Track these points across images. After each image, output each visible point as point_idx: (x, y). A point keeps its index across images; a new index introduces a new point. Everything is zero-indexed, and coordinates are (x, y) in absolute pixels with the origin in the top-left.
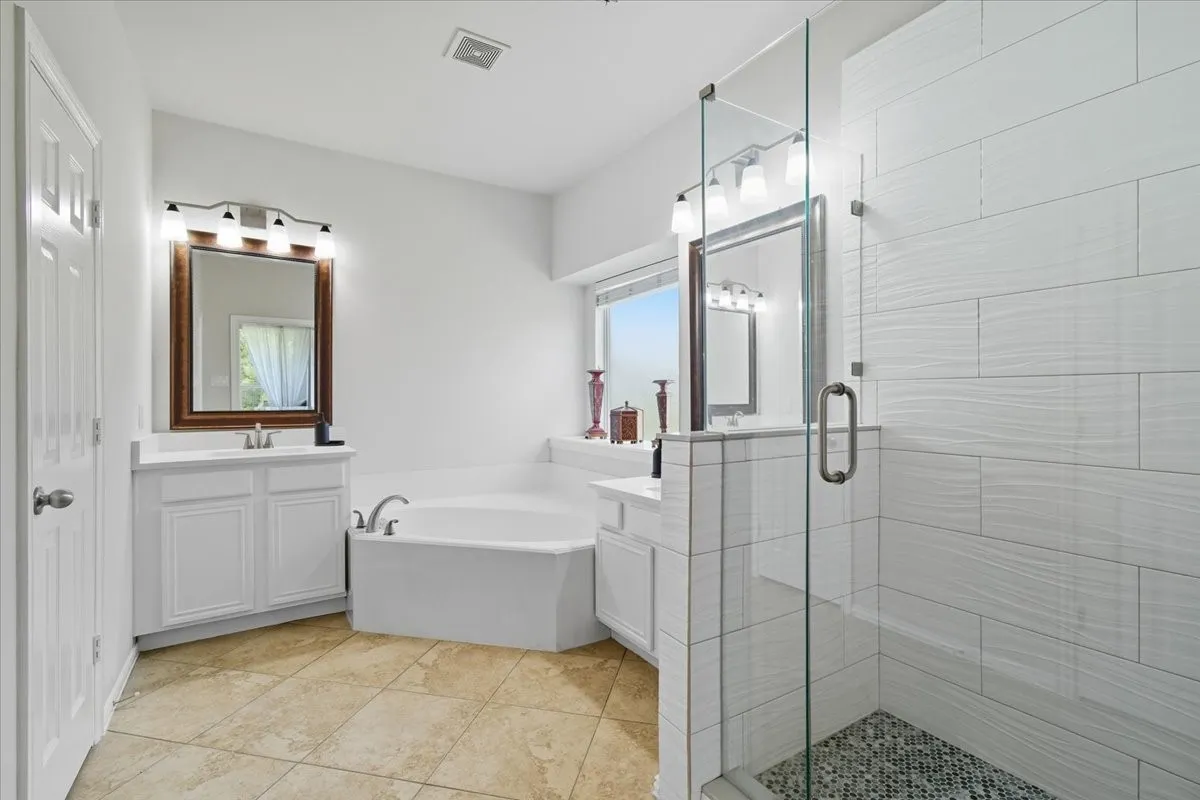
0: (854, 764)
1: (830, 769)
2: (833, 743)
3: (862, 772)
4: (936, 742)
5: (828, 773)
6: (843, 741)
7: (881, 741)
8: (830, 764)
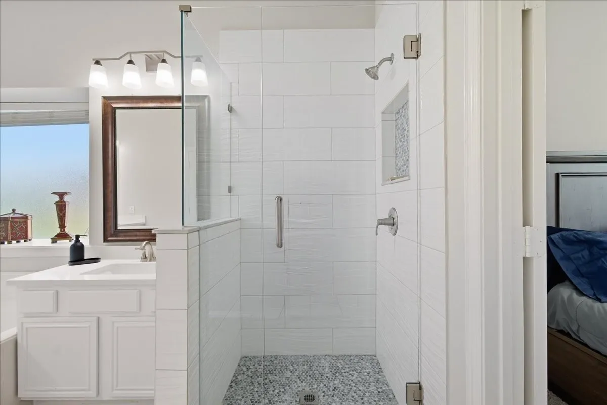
0: (248, 388)
1: (240, 398)
2: (233, 384)
3: (253, 389)
4: (269, 358)
5: (241, 400)
6: (237, 380)
7: (250, 370)
8: (239, 395)
